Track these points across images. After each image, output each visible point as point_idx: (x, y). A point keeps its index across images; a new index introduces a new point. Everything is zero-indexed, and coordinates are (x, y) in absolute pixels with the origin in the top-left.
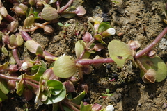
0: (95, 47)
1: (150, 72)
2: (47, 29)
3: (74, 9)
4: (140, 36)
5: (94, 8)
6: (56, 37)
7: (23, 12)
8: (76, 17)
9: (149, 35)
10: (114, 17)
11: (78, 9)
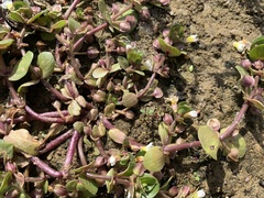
0: (177, 129)
1: (234, 152)
2: (129, 115)
3: (152, 92)
4: (217, 113)
5: (168, 87)
6: (138, 121)
7: (102, 99)
8: (154, 99)
9: (225, 111)
10: (189, 95)
11: (155, 92)
